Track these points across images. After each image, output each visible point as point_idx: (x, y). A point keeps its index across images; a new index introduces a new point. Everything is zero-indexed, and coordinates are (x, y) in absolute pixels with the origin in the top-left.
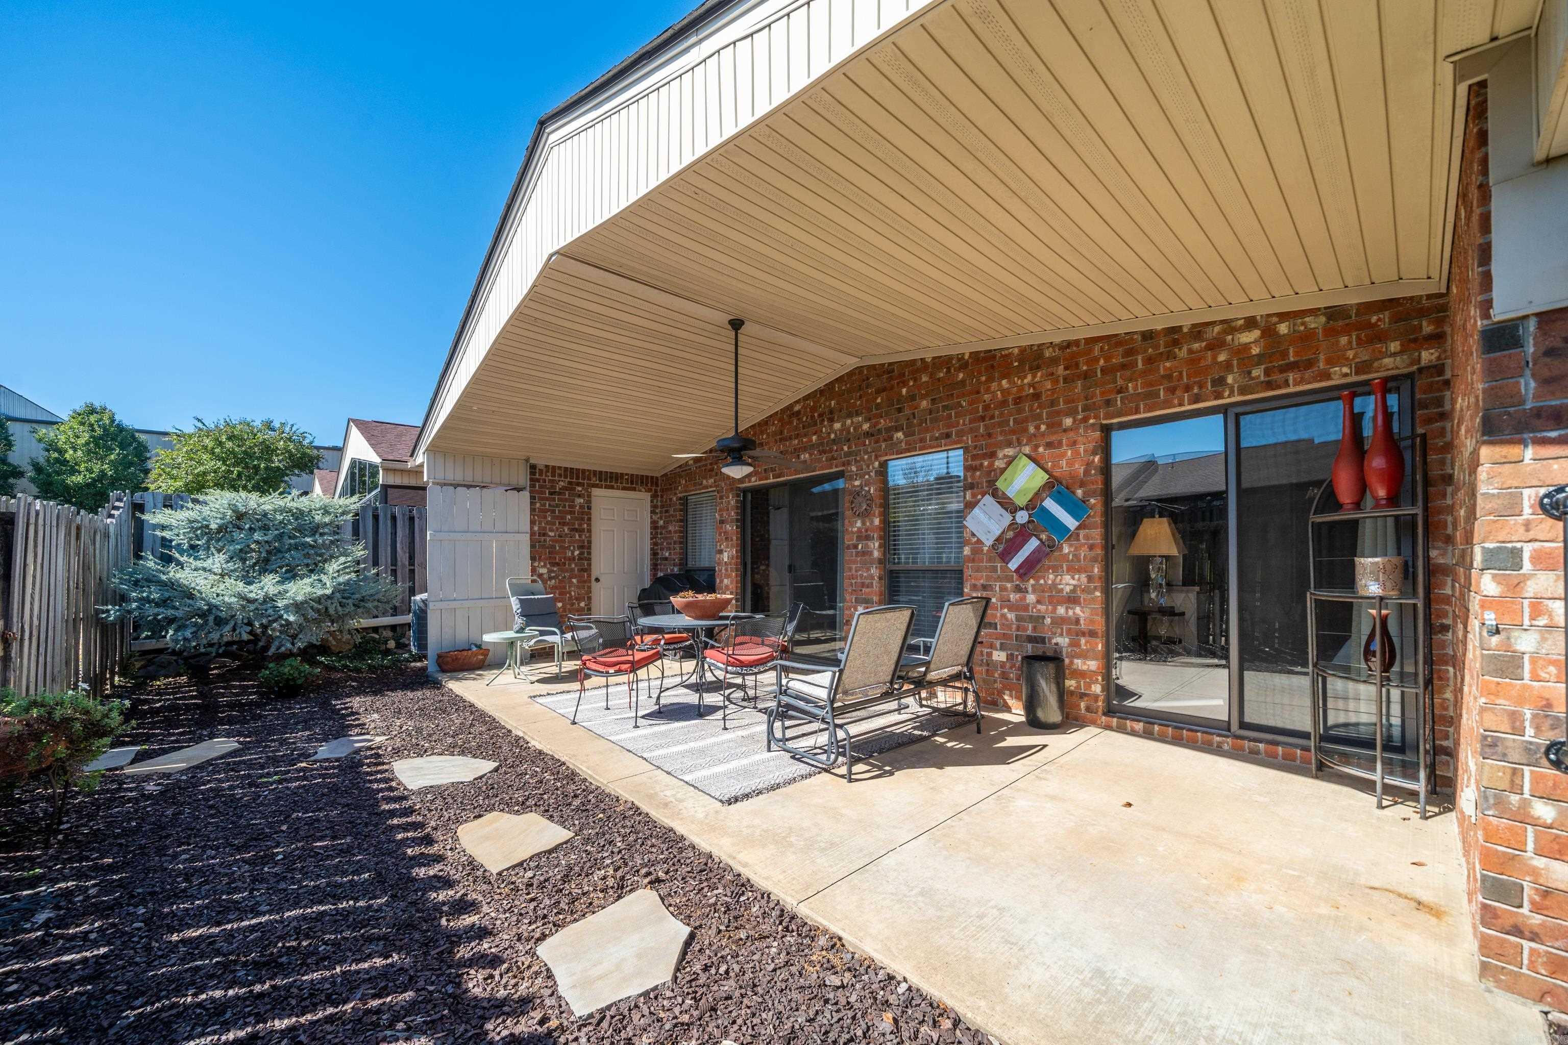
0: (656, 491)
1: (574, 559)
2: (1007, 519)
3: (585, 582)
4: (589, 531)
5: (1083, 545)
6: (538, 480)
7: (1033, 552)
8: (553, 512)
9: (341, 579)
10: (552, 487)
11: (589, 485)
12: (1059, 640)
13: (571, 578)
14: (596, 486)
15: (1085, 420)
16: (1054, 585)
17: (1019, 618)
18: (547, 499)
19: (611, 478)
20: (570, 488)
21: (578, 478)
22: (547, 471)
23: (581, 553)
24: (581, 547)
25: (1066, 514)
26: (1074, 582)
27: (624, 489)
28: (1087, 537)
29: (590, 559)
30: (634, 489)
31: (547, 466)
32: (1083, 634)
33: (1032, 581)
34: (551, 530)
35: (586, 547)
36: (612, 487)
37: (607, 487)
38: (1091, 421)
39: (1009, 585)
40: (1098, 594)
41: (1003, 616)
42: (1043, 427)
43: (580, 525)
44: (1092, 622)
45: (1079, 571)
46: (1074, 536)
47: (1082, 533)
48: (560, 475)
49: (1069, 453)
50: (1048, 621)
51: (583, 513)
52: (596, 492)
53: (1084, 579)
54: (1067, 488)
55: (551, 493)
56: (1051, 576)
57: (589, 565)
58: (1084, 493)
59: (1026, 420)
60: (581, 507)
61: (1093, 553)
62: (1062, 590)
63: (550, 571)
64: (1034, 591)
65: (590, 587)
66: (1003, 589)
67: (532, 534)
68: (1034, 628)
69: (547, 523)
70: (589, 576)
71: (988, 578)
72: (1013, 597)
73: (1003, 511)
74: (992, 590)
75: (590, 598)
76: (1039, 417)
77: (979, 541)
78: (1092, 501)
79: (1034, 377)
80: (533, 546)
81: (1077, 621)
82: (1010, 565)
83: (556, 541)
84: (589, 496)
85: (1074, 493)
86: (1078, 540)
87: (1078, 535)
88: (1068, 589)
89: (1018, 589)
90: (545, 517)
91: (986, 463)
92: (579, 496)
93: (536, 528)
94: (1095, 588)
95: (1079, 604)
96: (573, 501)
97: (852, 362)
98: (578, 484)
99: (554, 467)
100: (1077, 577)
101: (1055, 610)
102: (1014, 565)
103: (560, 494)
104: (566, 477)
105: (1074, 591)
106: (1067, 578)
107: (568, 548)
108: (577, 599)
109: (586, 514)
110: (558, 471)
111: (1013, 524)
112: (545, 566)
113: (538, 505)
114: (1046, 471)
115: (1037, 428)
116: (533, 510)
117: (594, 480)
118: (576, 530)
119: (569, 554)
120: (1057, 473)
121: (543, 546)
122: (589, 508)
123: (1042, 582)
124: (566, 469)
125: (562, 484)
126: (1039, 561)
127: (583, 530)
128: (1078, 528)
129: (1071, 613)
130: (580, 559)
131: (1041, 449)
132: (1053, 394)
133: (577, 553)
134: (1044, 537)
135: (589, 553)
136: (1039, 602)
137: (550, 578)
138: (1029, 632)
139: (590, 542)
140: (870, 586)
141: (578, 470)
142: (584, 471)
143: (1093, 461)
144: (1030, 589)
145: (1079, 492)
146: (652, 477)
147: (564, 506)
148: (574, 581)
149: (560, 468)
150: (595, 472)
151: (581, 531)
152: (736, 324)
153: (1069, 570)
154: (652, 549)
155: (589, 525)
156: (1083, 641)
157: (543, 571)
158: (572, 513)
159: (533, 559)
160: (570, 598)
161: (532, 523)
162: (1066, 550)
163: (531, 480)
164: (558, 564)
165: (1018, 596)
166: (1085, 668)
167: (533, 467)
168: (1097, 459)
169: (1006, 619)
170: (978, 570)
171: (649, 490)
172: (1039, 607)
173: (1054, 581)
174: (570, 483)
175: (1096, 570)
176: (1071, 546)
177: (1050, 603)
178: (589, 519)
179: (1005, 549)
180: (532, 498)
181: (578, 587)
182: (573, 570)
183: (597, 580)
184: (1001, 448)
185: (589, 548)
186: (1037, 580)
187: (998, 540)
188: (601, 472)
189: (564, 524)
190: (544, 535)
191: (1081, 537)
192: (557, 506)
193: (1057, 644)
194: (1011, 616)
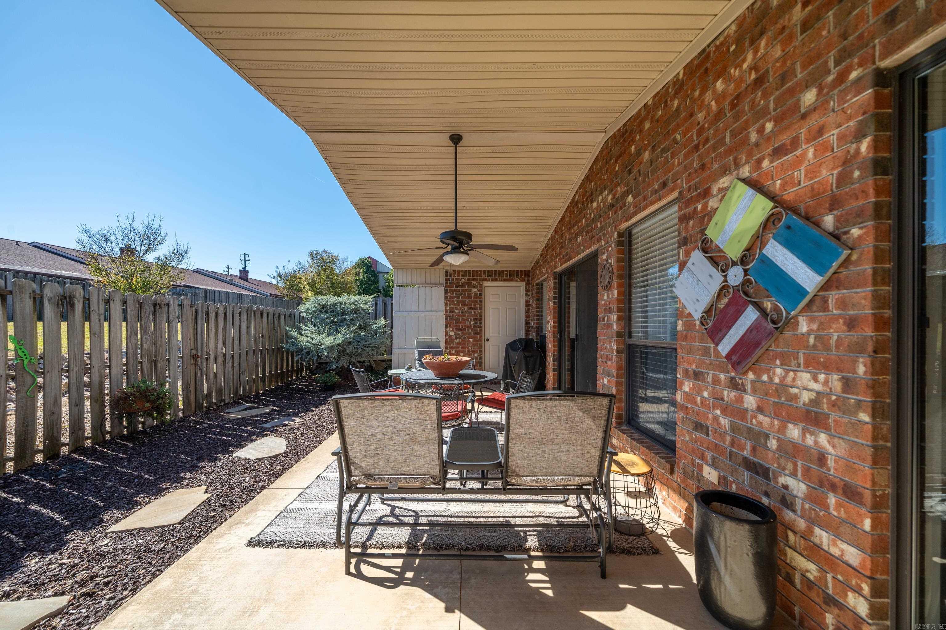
0: (528, 280)
1: (471, 327)
2: (718, 279)
3: (478, 341)
4: (481, 309)
5: (835, 318)
6: (449, 280)
7: (750, 330)
8: (458, 298)
9: (348, 336)
10: (458, 283)
11: (480, 280)
12: (791, 482)
13: (469, 338)
14: (486, 280)
15: (842, 78)
16: (783, 386)
17: (734, 428)
18: (455, 290)
19: (495, 274)
20: (469, 282)
21: (473, 276)
22: (455, 274)
23: (475, 323)
24: (475, 319)
25: (800, 264)
26: (816, 387)
27: (504, 280)
28: (843, 304)
29: (481, 327)
30: (512, 280)
31: (454, 271)
32: (833, 487)
33: (751, 376)
34: (457, 309)
35: (479, 320)
36: (496, 280)
37: (492, 280)
38: (854, 75)
39: (722, 377)
40: (865, 417)
41: (716, 418)
42: (769, 126)
43: (475, 305)
44: (849, 468)
45: (827, 367)
46: (818, 302)
47: (833, 296)
48: (462, 275)
49: (811, 153)
50: (773, 444)
51: (477, 298)
52: (486, 284)
53: (836, 385)
54: (807, 218)
55: (457, 287)
56: (779, 371)
57: (481, 330)
58: (837, 219)
59: (746, 127)
60: (476, 294)
61: (855, 336)
62: (796, 397)
63: (456, 334)
64: (754, 391)
65: (481, 345)
66: (716, 381)
67: (446, 311)
68: (754, 450)
69: (455, 305)
70: (481, 337)
71: (700, 363)
72: (729, 395)
73: (713, 270)
74: (704, 380)
75: (481, 352)
76: (763, 113)
77: (689, 315)
78: (855, 232)
79: (756, 52)
80: (446, 319)
81: (822, 459)
82: (720, 348)
83: (460, 316)
84: (481, 286)
85: (817, 224)
86: (825, 309)
87: (825, 301)
88: (806, 397)
89: (734, 385)
90: (453, 301)
91: (700, 207)
92: (474, 287)
93: (448, 308)
94: (859, 404)
95: (826, 428)
96: (470, 290)
97: (600, 139)
98: (473, 280)
99: (458, 271)
100: (822, 377)
101: (783, 429)
102: (725, 347)
103: (462, 287)
104: (466, 276)
105: (815, 402)
106: (805, 377)
107: (467, 320)
108: (472, 351)
109: (479, 298)
110: (461, 273)
111: (724, 288)
112: (453, 331)
113: (449, 294)
114: (771, 196)
115: (761, 131)
116: (446, 297)
117: (484, 277)
118: (472, 309)
119: (468, 323)
120: (790, 195)
121: (452, 319)
122: (481, 294)
123: (765, 378)
124: (466, 271)
125: (463, 280)
126: (757, 344)
127: (476, 309)
128: (826, 287)
129: (810, 440)
130: (475, 326)
131: (765, 164)
132: (784, 63)
133: (472, 323)
134: (768, 305)
135: (481, 323)
136: (760, 409)
137: (456, 338)
138: (746, 453)
139: (481, 316)
140: (610, 359)
141: (473, 271)
142: (477, 271)
143: (858, 151)
144: (749, 387)
145: (829, 221)
146: (525, 271)
147: (465, 294)
148: (471, 340)
149: (462, 271)
150: (484, 271)
151: (475, 309)
152: (456, 139)
153: (807, 365)
154: (526, 320)
155: (481, 305)
156: (832, 500)
157: (452, 334)
158: (469, 298)
159: (446, 326)
160: (469, 350)
161: (446, 305)
162: (804, 327)
163: (446, 280)
164: (461, 330)
165: (733, 394)
166: (835, 551)
167: (446, 272)
168: (865, 146)
169: (719, 424)
170: (690, 352)
171: (523, 280)
172: (761, 417)
173: (783, 379)
174: (469, 279)
175: (861, 369)
176: (812, 320)
177: (777, 415)
178: (481, 302)
179: (714, 325)
180: (446, 290)
181: (473, 344)
182: (470, 333)
183: (488, 340)
184: (715, 180)
185: (481, 319)
186: (758, 375)
187: (708, 312)
188: (488, 271)
189: (465, 305)
190: (453, 312)
191: (831, 303)
192: (461, 294)
193: (786, 487)
194: (725, 422)
